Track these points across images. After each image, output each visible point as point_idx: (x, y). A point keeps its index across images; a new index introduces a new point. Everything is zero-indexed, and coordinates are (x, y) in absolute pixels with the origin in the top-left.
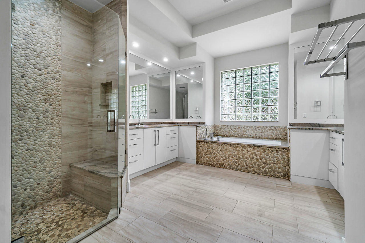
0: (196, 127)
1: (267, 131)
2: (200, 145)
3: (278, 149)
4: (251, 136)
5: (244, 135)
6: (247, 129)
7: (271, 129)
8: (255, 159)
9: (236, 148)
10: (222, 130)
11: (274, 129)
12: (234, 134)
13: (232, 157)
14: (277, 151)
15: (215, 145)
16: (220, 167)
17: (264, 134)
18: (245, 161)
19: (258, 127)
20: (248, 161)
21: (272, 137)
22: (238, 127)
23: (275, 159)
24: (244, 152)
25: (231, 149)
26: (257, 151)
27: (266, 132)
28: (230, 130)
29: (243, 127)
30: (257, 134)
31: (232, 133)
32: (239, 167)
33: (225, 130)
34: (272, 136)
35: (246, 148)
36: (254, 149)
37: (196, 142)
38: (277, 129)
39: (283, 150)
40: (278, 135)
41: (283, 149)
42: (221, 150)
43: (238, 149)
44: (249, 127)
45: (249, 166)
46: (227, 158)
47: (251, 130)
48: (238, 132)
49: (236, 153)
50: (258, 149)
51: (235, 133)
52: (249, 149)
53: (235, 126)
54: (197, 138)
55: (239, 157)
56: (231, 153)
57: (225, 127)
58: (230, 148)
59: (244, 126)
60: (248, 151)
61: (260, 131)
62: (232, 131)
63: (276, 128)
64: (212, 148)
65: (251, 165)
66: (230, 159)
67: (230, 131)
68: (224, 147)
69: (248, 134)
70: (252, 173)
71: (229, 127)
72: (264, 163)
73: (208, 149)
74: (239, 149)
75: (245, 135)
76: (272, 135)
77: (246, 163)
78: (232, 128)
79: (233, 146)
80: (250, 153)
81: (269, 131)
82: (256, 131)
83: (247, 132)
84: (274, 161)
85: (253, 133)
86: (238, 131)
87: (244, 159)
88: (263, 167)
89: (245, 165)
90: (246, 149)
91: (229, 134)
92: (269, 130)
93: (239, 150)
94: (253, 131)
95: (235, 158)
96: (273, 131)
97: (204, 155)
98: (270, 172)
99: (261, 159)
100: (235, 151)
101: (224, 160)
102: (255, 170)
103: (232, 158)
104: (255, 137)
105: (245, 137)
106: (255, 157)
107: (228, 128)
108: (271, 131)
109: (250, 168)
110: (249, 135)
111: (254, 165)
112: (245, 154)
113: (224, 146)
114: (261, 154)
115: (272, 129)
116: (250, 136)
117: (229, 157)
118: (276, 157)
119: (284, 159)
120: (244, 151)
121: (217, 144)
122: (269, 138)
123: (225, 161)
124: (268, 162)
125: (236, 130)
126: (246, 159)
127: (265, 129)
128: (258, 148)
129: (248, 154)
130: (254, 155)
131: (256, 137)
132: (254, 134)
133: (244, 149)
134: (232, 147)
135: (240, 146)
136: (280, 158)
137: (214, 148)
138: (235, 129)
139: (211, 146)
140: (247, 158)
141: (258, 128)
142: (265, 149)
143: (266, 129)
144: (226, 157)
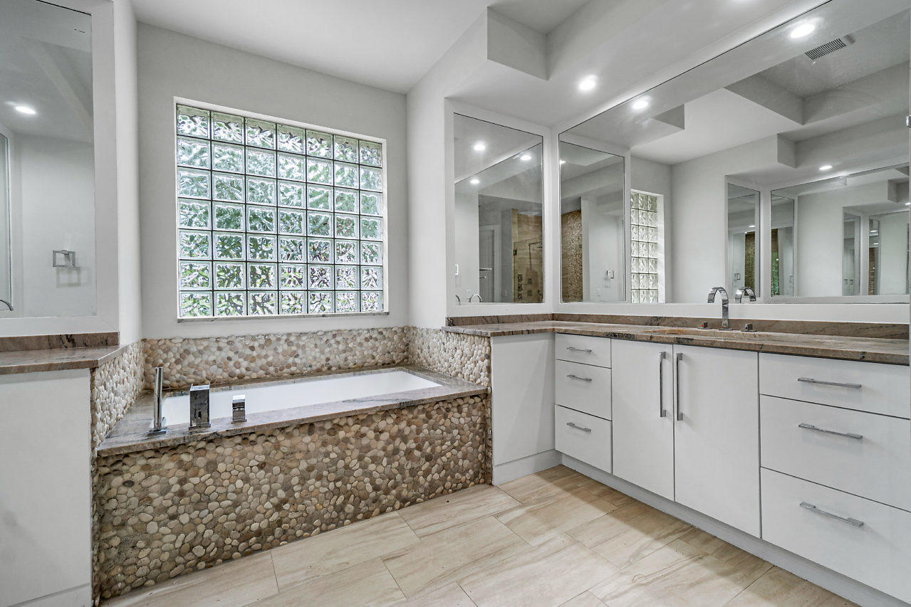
0: (87, 371)
1: (361, 344)
2: (117, 481)
3: (460, 402)
4: (314, 368)
5: (289, 366)
6: (298, 346)
7: (371, 337)
8: (402, 453)
9: (335, 433)
10: (191, 358)
11: (379, 337)
12: (247, 369)
13: (319, 478)
14: (459, 406)
15: (227, 449)
16: (258, 546)
17: (353, 353)
18: (370, 474)
19: (334, 333)
20: (380, 469)
21: (373, 361)
22: (262, 342)
23: (455, 432)
24: (365, 441)
25: (312, 447)
26: (409, 424)
27: (358, 348)
28: (231, 354)
29: (285, 337)
30: (332, 357)
31: (237, 365)
32: (350, 508)
33: (205, 357)
34: (374, 358)
35: (373, 422)
36: (397, 421)
37: (87, 467)
38: (386, 336)
39: (472, 401)
40: (389, 353)
41: (472, 397)
42: (262, 466)
43: (341, 434)
44: (304, 338)
45: (383, 487)
46: (295, 488)
47: (313, 346)
48: (264, 361)
49: (333, 455)
50: (411, 416)
51: (253, 365)
52: (382, 425)
53: (254, 338)
54: (93, 442)
55: (346, 467)
56: (313, 461)
57: (205, 343)
58: (307, 439)
59: (289, 335)
60: (379, 432)
61: (341, 347)
62: (241, 360)
63: (384, 333)
64: (211, 467)
65: (390, 479)
66: (311, 488)
67: (229, 359)
68: (277, 447)
69: (304, 361)
70: (394, 509)
71: (223, 344)
72: (429, 458)
73: (182, 481)
74: (348, 435)
75: (293, 369)
76: (375, 354)
77: (372, 483)
78: (239, 345)
79: (322, 429)
80: (385, 436)
81: (365, 344)
82: (327, 350)
83: (300, 356)
84: (453, 441)
85: (318, 355)
86: (266, 357)
87: (364, 467)
88: (427, 472)
89: (369, 488)
90: (373, 427)
91: (226, 375)
92: (367, 340)
93: (346, 440)
94: (317, 350)
95: (332, 476)
96: (377, 344)
97: (152, 528)
98: (443, 480)
99: (419, 448)
100: (330, 448)
101: (278, 507)
102: (405, 493)
103: (318, 484)
104: (325, 368)
105: (293, 375)
106: (403, 447)
107: (220, 349)
108: (370, 344)
109: (387, 492)
110: (304, 365)
111: (399, 477)
112: (368, 448)
113: (281, 438)
114: (419, 431)
115: (374, 336)
116: (309, 369)
117: (303, 479)
118: (456, 428)
119: (475, 425)
120: (363, 435)
121: (239, 440)
122: (366, 364)
123: (286, 506)
124: (438, 449)
125: (255, 354)
126: (372, 467)
127: (354, 338)
128: (411, 412)
129: (381, 444)
130: (398, 440)
131: (329, 368)
132: (323, 357)
133: (364, 429)
134: (316, 435)
135: (351, 421)
136: (466, 427)
137: (221, 467)
138: (252, 348)
139: (201, 462)
140: (375, 460)
141: (334, 336)
142: (429, 409)
143: (359, 340)
144: (288, 488)
